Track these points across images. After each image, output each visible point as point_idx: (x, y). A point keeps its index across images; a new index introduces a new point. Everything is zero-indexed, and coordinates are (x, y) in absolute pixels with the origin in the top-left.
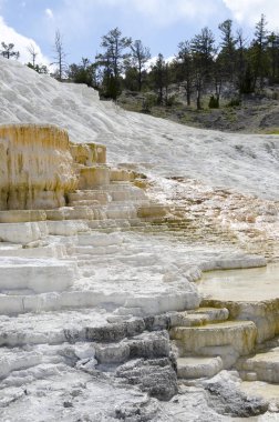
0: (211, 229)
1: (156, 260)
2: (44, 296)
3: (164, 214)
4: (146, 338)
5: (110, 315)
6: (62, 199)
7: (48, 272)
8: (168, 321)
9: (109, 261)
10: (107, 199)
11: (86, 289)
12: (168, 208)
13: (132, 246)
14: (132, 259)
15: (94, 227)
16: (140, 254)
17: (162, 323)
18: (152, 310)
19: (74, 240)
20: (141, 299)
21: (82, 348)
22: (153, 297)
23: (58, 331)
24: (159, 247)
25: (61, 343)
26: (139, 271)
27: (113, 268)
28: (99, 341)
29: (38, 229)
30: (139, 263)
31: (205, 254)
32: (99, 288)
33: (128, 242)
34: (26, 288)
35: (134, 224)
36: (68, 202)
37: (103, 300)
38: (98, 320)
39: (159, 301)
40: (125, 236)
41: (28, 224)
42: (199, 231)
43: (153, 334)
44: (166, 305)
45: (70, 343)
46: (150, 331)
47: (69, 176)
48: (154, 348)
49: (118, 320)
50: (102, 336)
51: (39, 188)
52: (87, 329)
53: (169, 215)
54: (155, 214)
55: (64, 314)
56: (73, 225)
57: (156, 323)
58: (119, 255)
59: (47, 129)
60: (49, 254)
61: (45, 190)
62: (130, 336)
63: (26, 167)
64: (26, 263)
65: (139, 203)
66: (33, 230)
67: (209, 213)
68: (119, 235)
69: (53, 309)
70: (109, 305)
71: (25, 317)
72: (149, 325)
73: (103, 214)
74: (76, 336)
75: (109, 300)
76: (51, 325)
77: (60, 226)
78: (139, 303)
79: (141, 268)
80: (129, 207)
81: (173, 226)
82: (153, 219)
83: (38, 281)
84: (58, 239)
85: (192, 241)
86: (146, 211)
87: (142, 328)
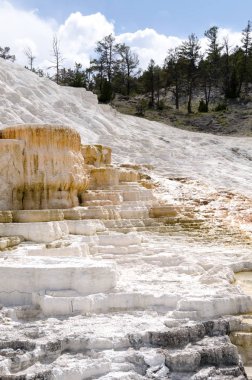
0: (223, 230)
1: (181, 260)
2: (91, 297)
3: (174, 214)
4: (211, 344)
5: (164, 319)
6: (76, 199)
8: (227, 326)
9: (134, 261)
10: (118, 199)
12: (177, 208)
13: (151, 246)
14: (155, 259)
15: (110, 227)
16: (161, 254)
17: (222, 328)
19: (95, 239)
20: (196, 302)
22: (207, 299)
23: (121, 335)
24: (178, 247)
25: (126, 348)
26: (165, 271)
27: (138, 268)
28: (164, 347)
29: (59, 228)
30: (164, 263)
31: (226, 255)
33: (146, 242)
34: (70, 289)
35: (148, 225)
36: (81, 202)
37: (153, 303)
38: (157, 324)
39: (214, 304)
40: (141, 236)
41: (51, 224)
42: (212, 232)
43: (215, 339)
44: (222, 309)
45: (135, 349)
46: (211, 336)
47: (82, 177)
49: (175, 325)
50: (166, 341)
51: (54, 188)
52: (151, 334)
53: (181, 216)
54: (166, 215)
55: (115, 317)
56: (93, 225)
57: (215, 327)
58: (141, 255)
59: (62, 131)
61: (60, 190)
62: (193, 341)
63: (41, 167)
64: (59, 263)
65: (150, 203)
66: (55, 229)
67: (218, 213)
68: (134, 234)
69: (100, 311)
70: (160, 308)
72: (208, 330)
73: (117, 214)
74: (140, 341)
75: (159, 302)
76: (108, 329)
77: (80, 226)
78: (197, 307)
79: (167, 268)
80: (141, 207)
81: (187, 227)
82: (163, 219)
83: (83, 282)
84: (79, 238)
85: (208, 240)
86: (158, 212)
87: (203, 332)
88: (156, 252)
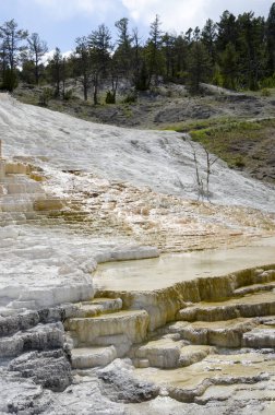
0: (107, 222)
1: (52, 252)
3: (60, 207)
4: (40, 330)
5: (4, 309)
8: (62, 313)
9: (4, 255)
10: (2, 192)
12: (64, 201)
13: (28, 239)
14: (26, 252)
16: (35, 247)
17: (57, 315)
18: (46, 303)
20: (36, 292)
22: (48, 289)
24: (55, 239)
26: (35, 264)
27: (8, 261)
30: (35, 256)
31: (101, 246)
33: (24, 235)
35: (30, 218)
39: (54, 293)
40: (21, 229)
42: (95, 224)
43: (47, 326)
44: (60, 297)
46: (45, 323)
48: (49, 340)
49: (11, 314)
53: (67, 209)
54: (50, 208)
57: (51, 314)
58: (13, 249)
62: (23, 329)
65: (36, 196)
67: (105, 206)
68: (14, 228)
70: (3, 299)
72: (43, 317)
75: (2, 294)
78: (35, 297)
79: (37, 261)
80: (25, 200)
81: (69, 219)
82: (49, 212)
85: (88, 233)
86: (43, 204)
87: (37, 320)
88: (31, 245)
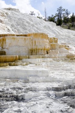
1: (71, 69)
2: (41, 78)
3: (74, 57)
4: (69, 91)
5: (59, 84)
6: (46, 53)
7: (42, 72)
9: (58, 69)
10: (58, 53)
11: (52, 77)
14: (65, 69)
15: (54, 60)
16: (67, 68)
18: (70, 83)
19: (49, 63)
20: (68, 80)
21: (51, 92)
22: (71, 80)
23: (45, 87)
24: (72, 66)
25: (46, 91)
26: (67, 72)
27: (59, 71)
28: (56, 91)
29: (40, 60)
30: (67, 70)
32: (56, 76)
33: (64, 64)
34: (37, 76)
35: (65, 60)
36: (47, 53)
37: (57, 80)
38: (56, 85)
39: (73, 81)
40: (63, 63)
41: (37, 59)
45: (48, 91)
46: (70, 89)
47: (48, 46)
48: (71, 94)
49: (61, 86)
50: (57, 89)
51: (40, 49)
52: (53, 88)
55: (46, 83)
56: (49, 59)
57: (72, 87)
58: (61, 68)
60: (43, 67)
61: (42, 50)
62: (64, 90)
63: (37, 44)
64: (37, 69)
65: (67, 54)
66: (38, 60)
68: (61, 62)
69: (44, 82)
70: (59, 81)
71: (37, 83)
72: (70, 87)
73: (57, 56)
74: (50, 89)
76: (43, 86)
77: (45, 60)
78: (68, 81)
80: (64, 55)
82: (71, 58)
83: (40, 74)
84: (45, 63)
86: (69, 56)
87: (68, 88)
88: (66, 67)
